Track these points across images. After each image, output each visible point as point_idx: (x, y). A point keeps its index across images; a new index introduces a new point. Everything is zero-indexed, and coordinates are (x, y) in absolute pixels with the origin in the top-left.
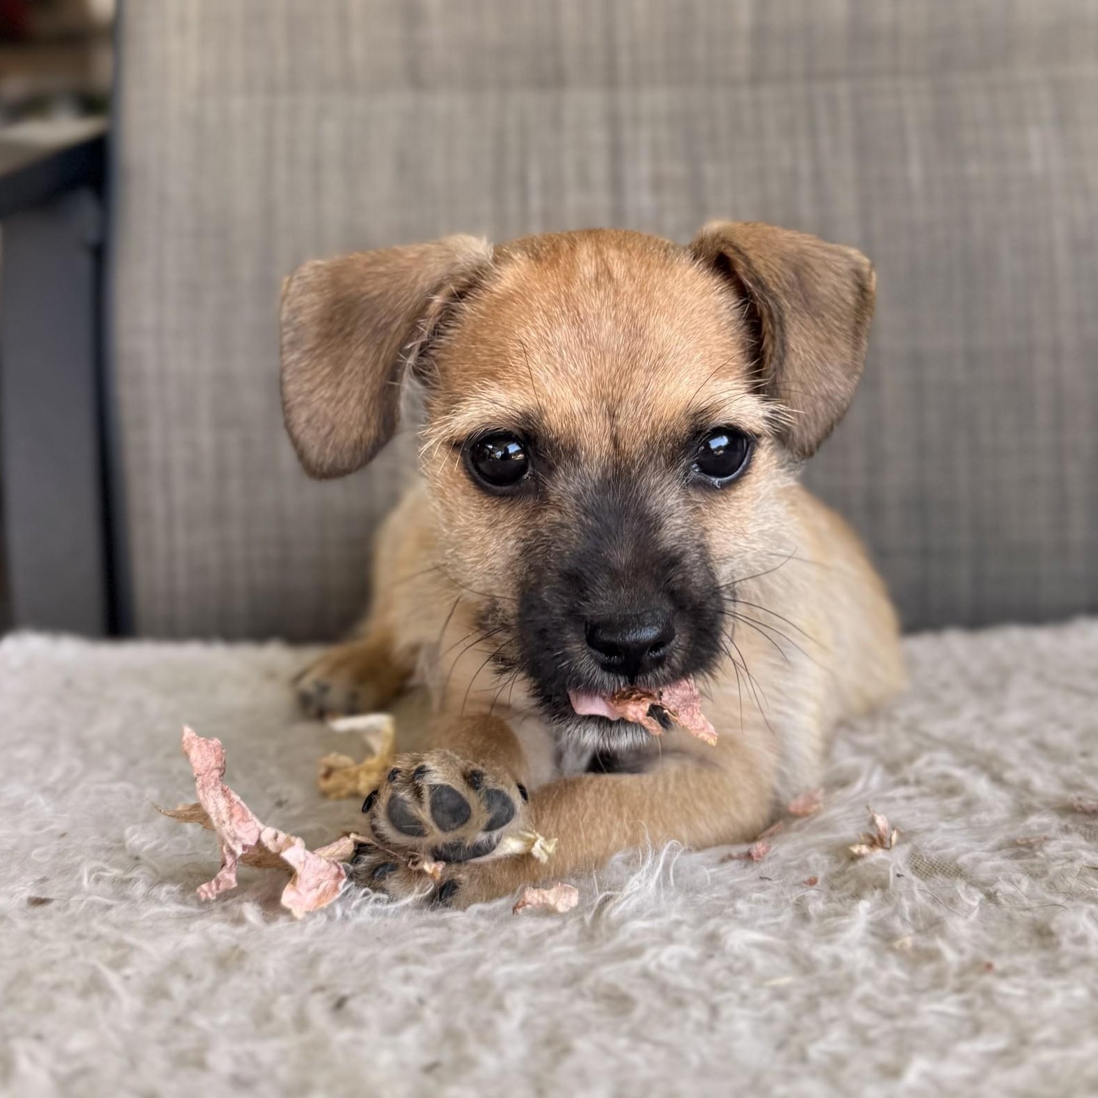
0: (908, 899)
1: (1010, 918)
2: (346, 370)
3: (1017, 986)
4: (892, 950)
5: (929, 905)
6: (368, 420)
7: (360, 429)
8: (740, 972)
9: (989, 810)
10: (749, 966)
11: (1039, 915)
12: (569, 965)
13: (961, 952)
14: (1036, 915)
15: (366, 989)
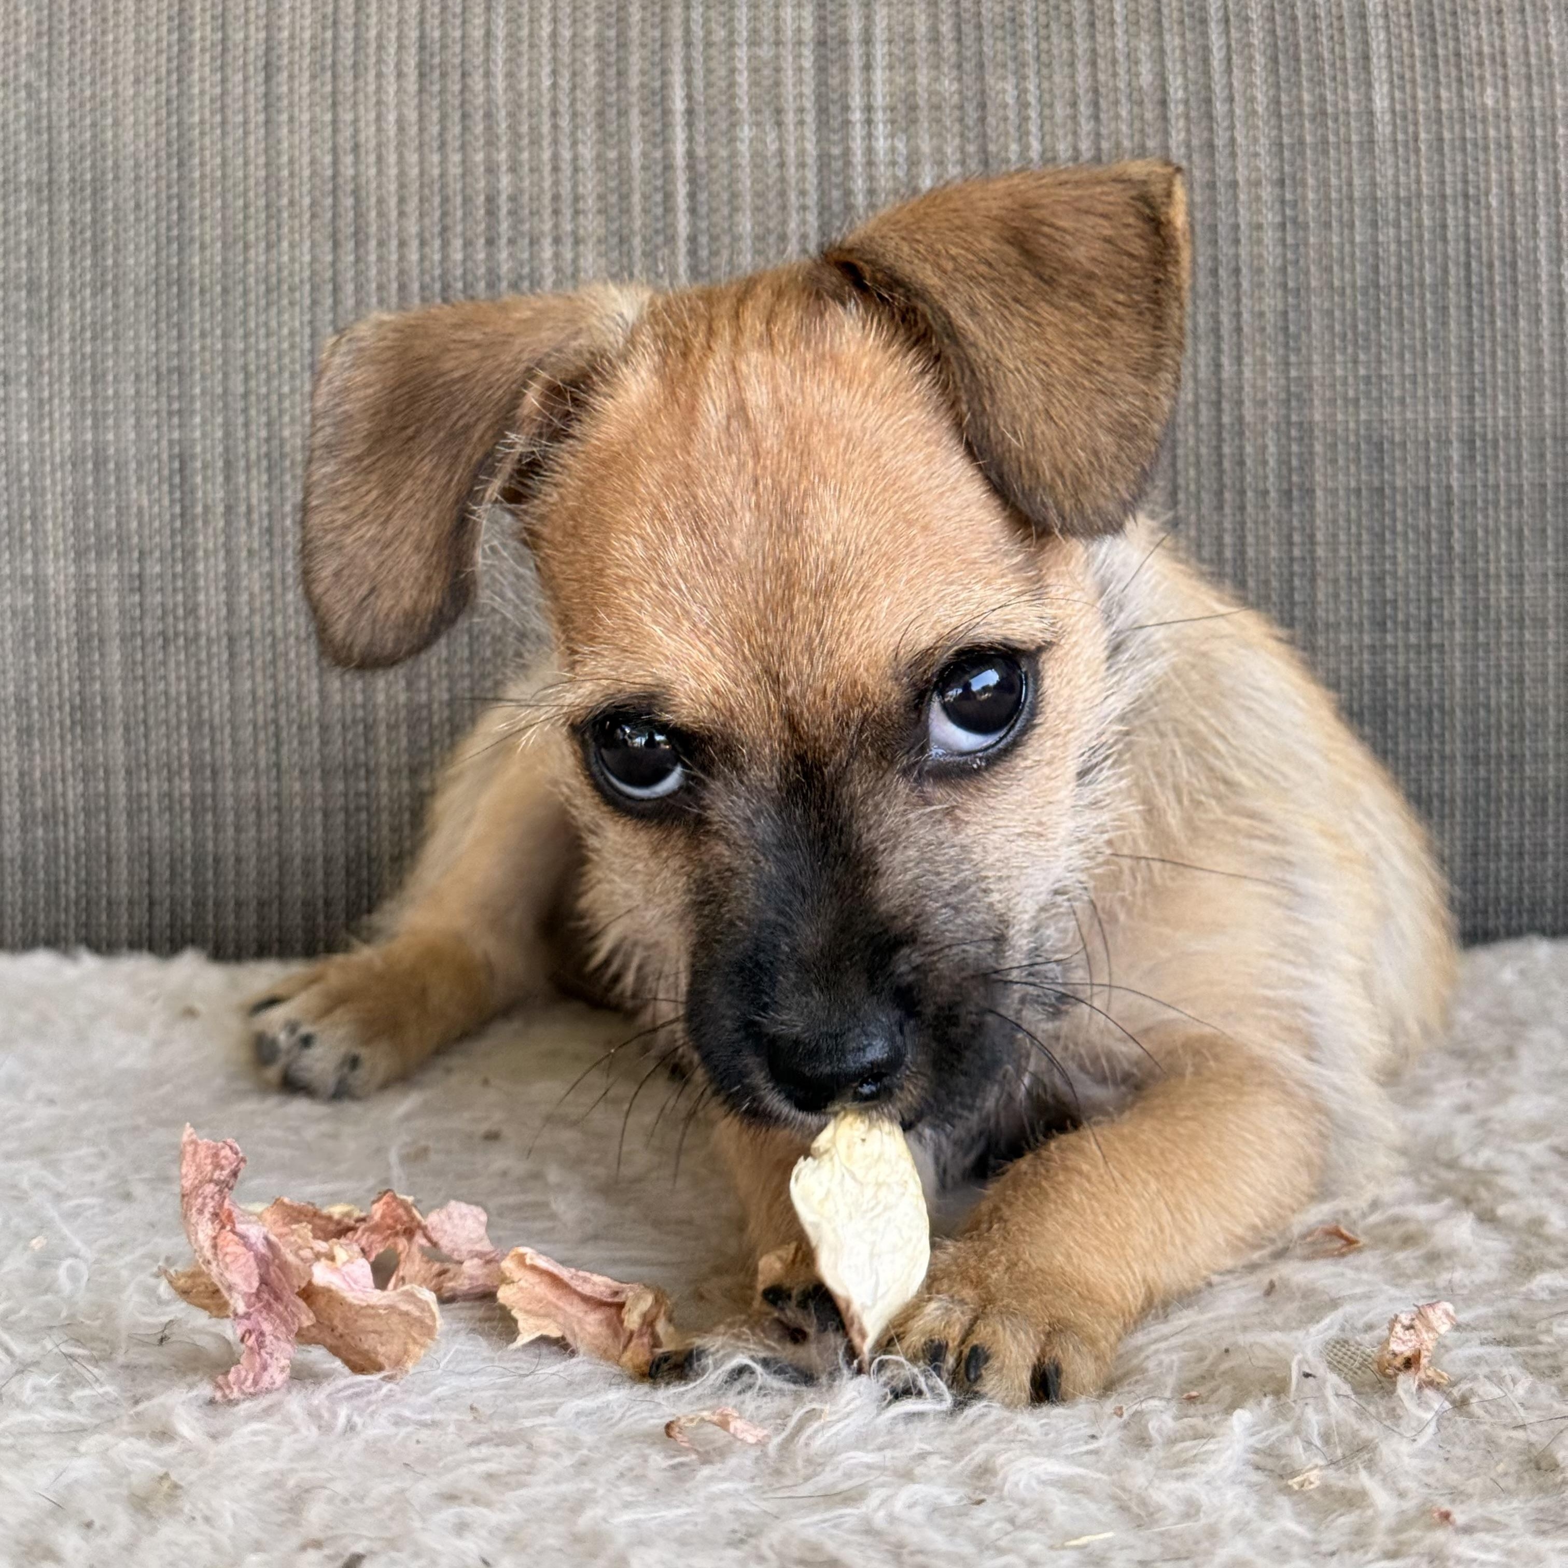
0: (1317, 1411)
1: (1490, 1440)
2: (402, 496)
3: (1486, 1548)
4: (1287, 1491)
5: (1352, 1420)
6: (429, 579)
7: (415, 593)
8: (1027, 1526)
9: (1470, 1267)
10: (1043, 1516)
11: (1538, 1435)
12: (738, 1514)
13: (1402, 1495)
14: (1533, 1438)
15: (392, 1543)
